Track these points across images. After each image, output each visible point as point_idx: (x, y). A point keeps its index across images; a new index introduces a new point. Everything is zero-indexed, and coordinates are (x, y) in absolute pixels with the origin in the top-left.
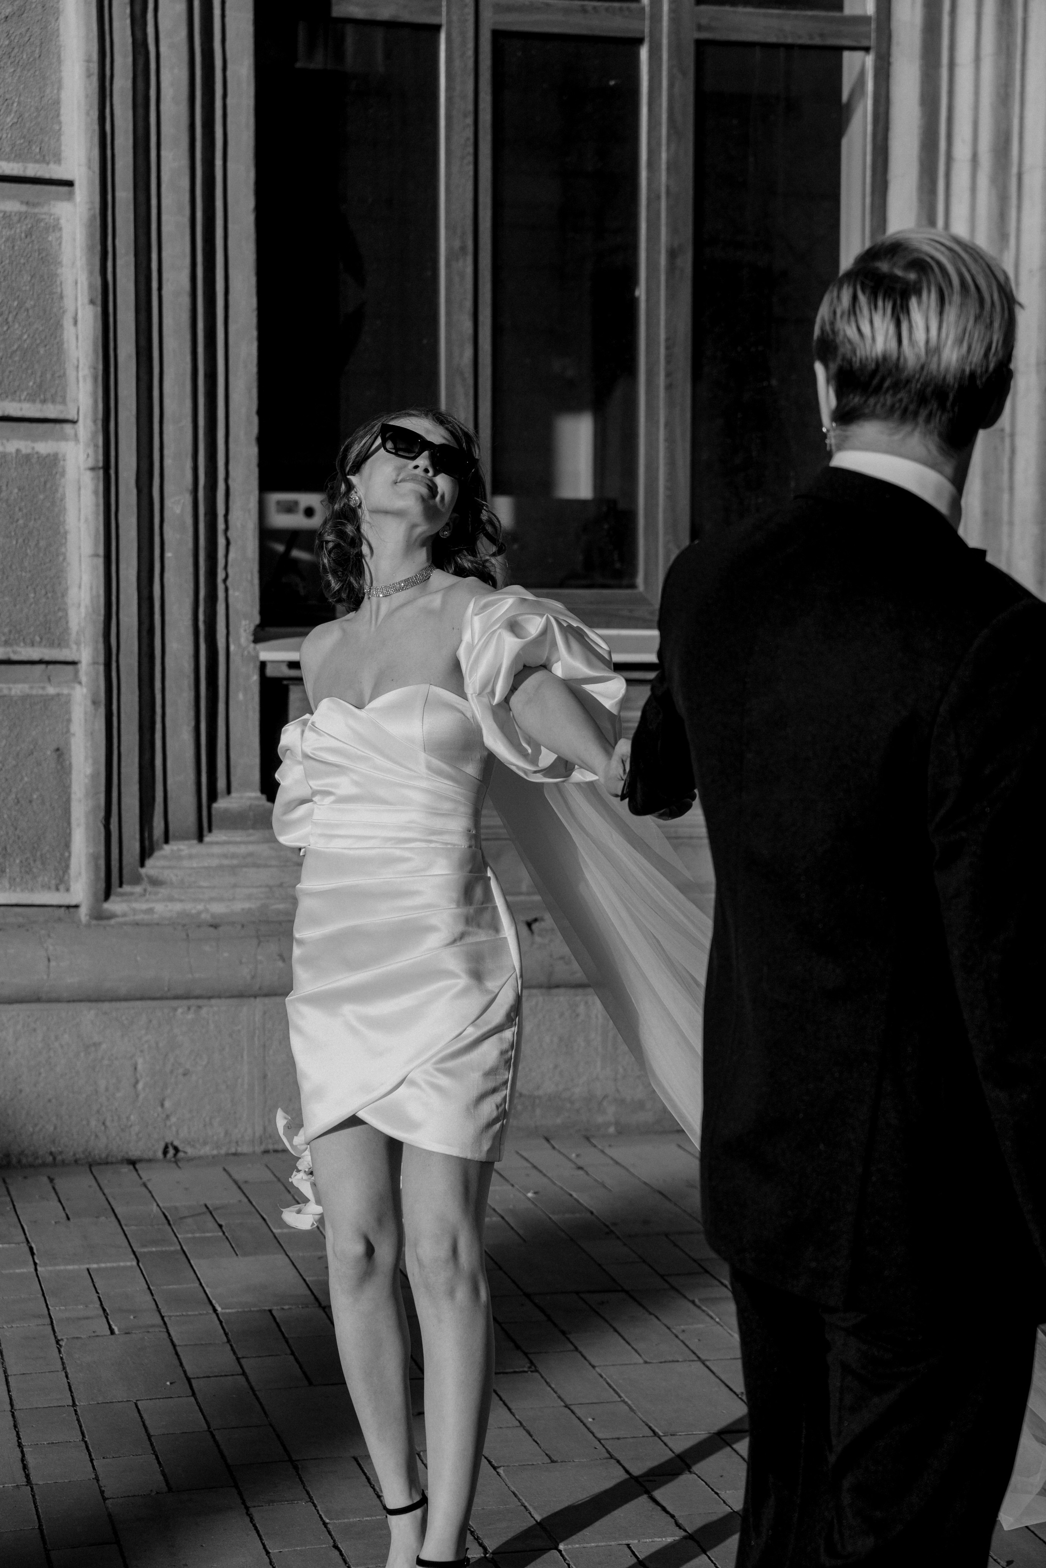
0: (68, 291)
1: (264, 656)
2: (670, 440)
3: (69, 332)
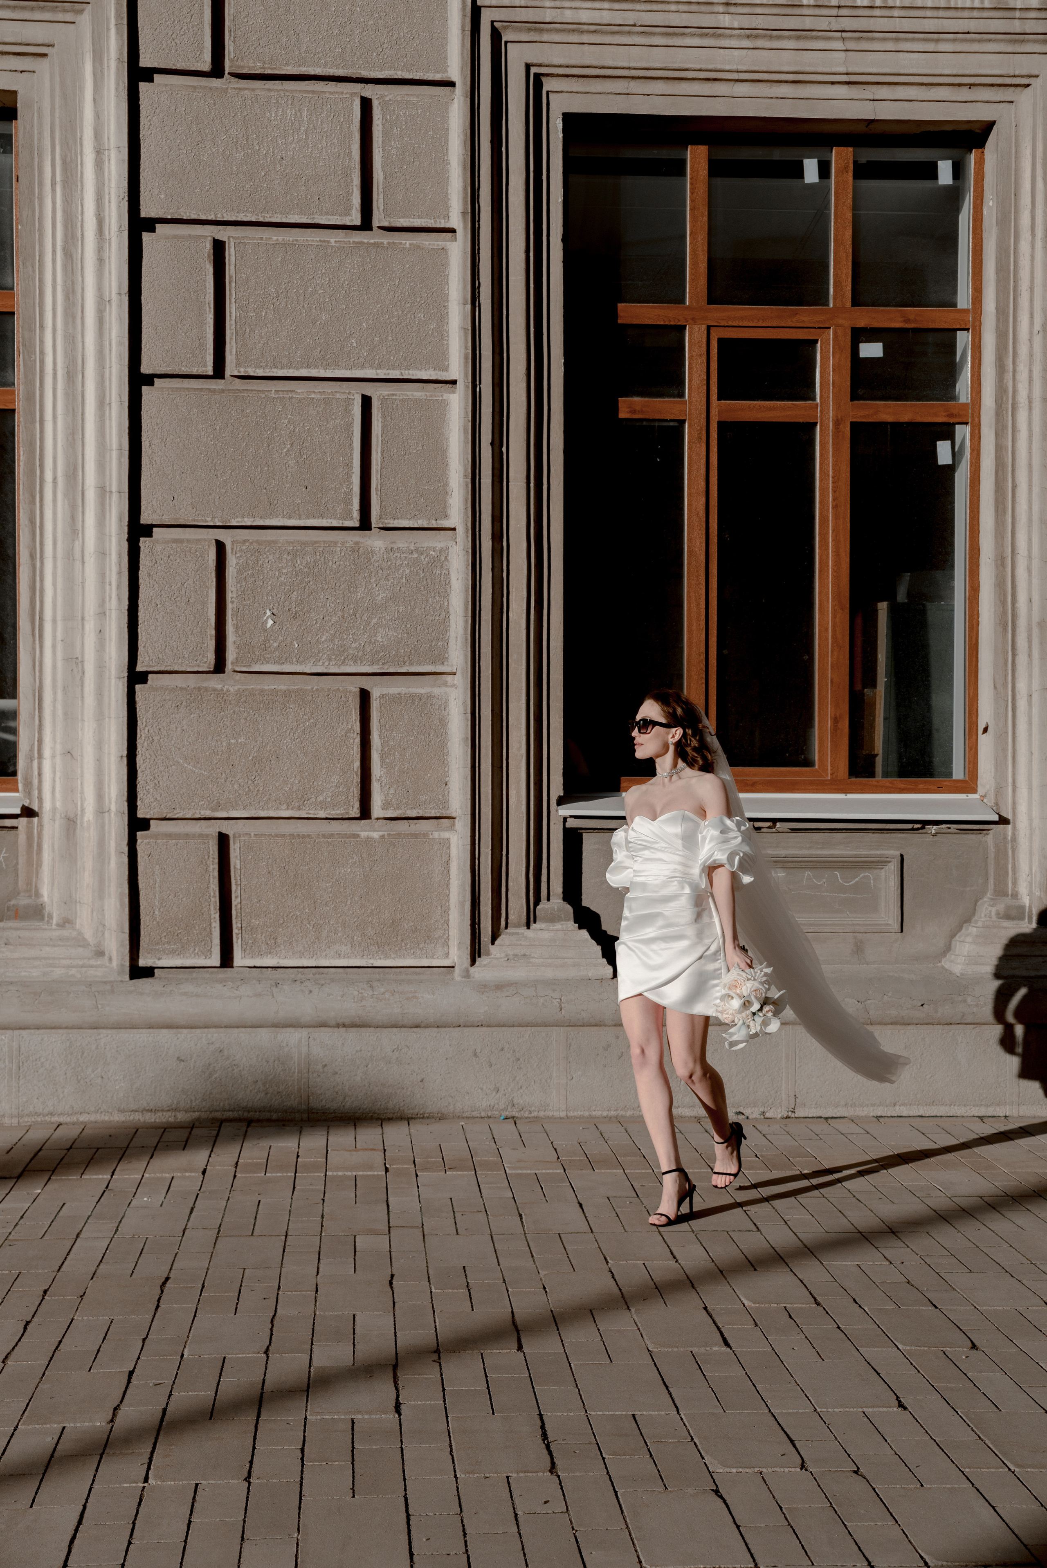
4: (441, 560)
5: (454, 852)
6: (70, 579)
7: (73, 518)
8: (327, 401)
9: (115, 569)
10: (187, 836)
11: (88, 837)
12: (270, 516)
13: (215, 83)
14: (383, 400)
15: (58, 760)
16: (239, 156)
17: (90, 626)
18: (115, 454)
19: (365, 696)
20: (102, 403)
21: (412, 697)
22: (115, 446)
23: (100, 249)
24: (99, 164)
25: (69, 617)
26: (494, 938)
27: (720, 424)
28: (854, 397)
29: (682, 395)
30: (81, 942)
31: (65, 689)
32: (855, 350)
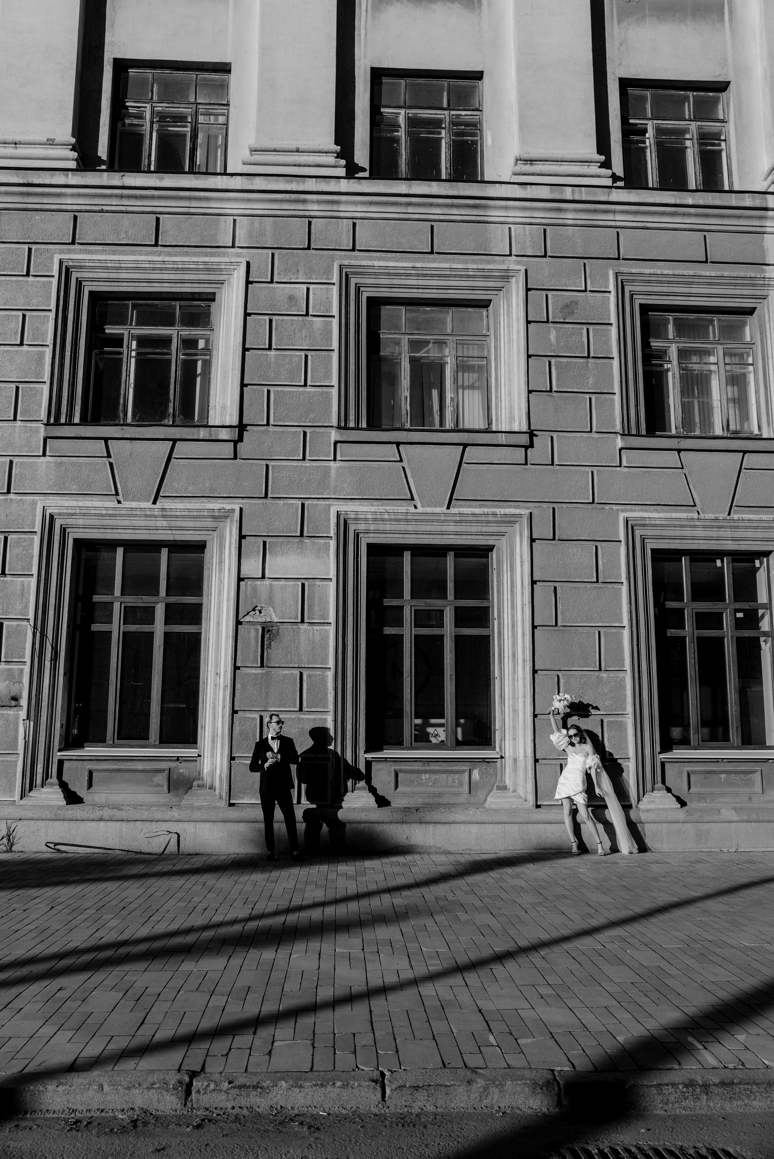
0: (329, 688)
1: (366, 756)
2: (451, 713)
3: (329, 695)
4: (623, 680)
5: (630, 769)
6: (514, 686)
7: (514, 668)
8: (588, 633)
9: (529, 684)
10: (551, 764)
11: (521, 765)
12: (573, 667)
13: (553, 542)
14: (605, 632)
15: (511, 741)
16: (561, 563)
17: (521, 700)
18: (528, 649)
19: (602, 721)
20: (523, 634)
21: (617, 721)
22: (528, 646)
23: (522, 590)
24: (522, 566)
25: (514, 698)
26: (644, 795)
27: (697, 637)
28: (736, 629)
29: (685, 629)
30: (519, 797)
31: (513, 720)
32: (735, 615)
